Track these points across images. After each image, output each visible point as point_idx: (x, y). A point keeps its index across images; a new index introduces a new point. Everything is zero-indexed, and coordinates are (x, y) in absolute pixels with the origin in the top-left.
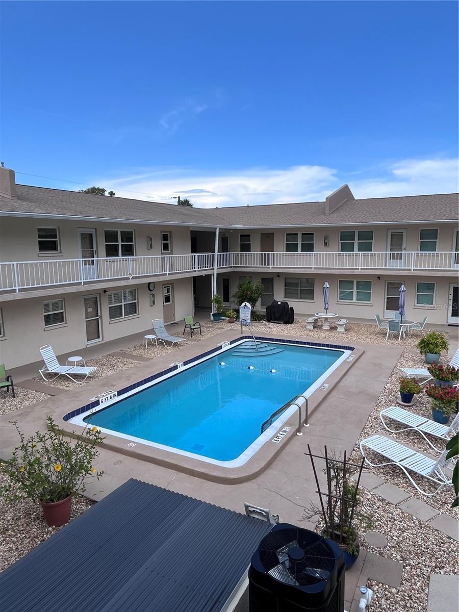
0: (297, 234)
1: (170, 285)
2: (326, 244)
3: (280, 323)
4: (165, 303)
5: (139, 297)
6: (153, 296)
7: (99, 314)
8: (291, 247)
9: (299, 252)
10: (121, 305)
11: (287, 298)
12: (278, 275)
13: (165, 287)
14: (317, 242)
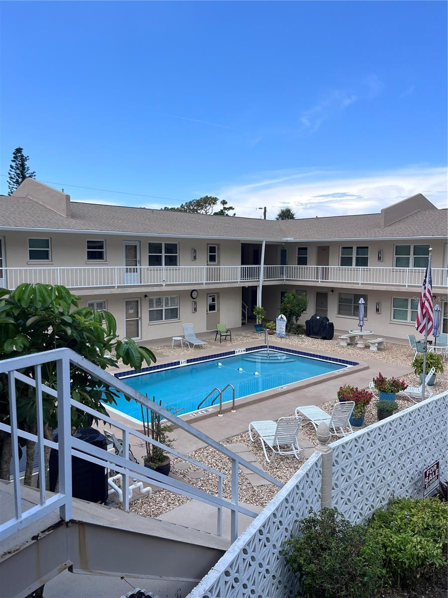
0: (352, 248)
1: (216, 295)
2: (379, 258)
3: (318, 338)
4: (210, 310)
5: (181, 303)
6: (195, 303)
7: (139, 316)
8: (346, 262)
9: (354, 266)
10: (162, 310)
11: (341, 314)
12: (332, 290)
13: (210, 296)
14: (372, 257)
